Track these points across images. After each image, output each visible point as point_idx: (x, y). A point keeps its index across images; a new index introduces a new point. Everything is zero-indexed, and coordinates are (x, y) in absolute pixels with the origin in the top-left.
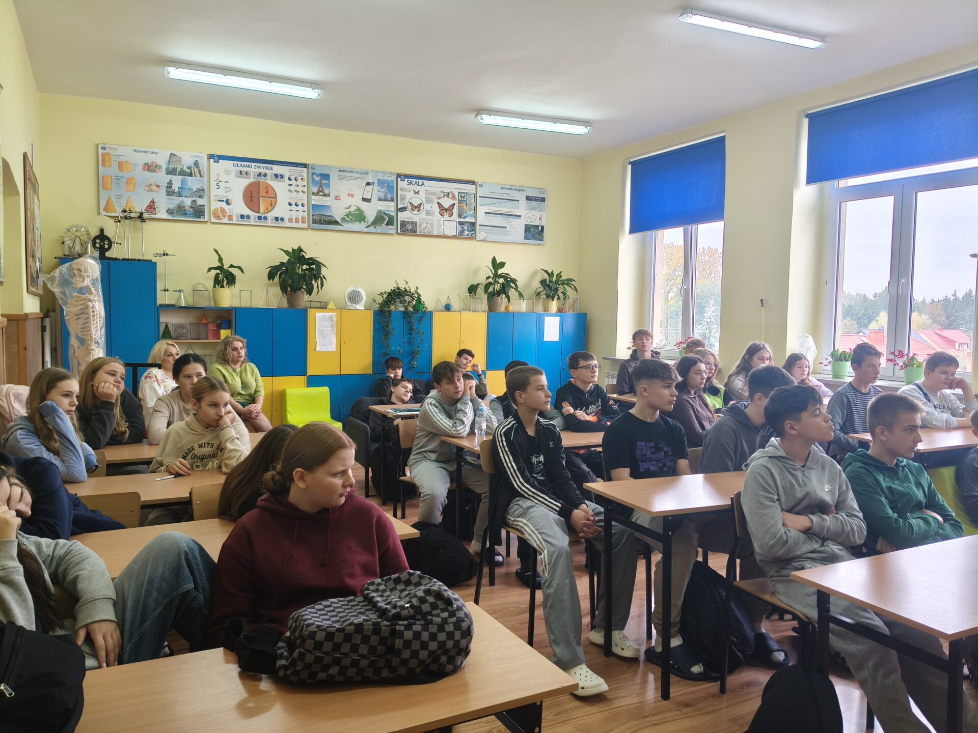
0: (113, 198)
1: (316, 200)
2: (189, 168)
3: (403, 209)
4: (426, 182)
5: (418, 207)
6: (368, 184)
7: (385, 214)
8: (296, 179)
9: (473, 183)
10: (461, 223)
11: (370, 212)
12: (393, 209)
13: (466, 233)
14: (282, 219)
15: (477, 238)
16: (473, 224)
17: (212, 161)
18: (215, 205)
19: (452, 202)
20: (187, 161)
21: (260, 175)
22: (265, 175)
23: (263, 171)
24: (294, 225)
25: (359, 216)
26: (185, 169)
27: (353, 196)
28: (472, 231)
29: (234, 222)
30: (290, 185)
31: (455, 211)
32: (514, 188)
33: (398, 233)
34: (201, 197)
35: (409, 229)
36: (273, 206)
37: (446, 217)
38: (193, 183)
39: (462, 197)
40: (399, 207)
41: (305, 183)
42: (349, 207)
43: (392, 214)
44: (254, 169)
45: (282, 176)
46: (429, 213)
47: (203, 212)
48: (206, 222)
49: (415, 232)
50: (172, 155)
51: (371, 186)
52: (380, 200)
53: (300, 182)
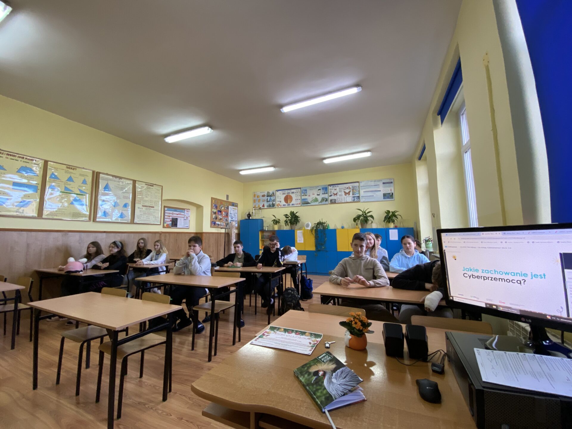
0: (256, 205)
1: (303, 197)
2: (272, 194)
3: (331, 196)
4: (339, 185)
5: (336, 194)
6: (319, 190)
7: (325, 198)
8: (298, 193)
9: (358, 182)
10: (354, 197)
11: (320, 198)
12: (327, 196)
13: (356, 200)
14: (294, 204)
15: (361, 201)
16: (359, 197)
17: (277, 192)
18: (277, 203)
19: (350, 190)
20: (271, 192)
21: (288, 193)
22: (289, 193)
23: (289, 192)
24: (297, 205)
25: (316, 200)
26: (271, 195)
27: (314, 194)
28: (358, 199)
29: (282, 207)
30: (296, 194)
31: (351, 193)
32: (377, 180)
33: (330, 204)
34: (274, 201)
35: (333, 202)
36: (291, 201)
37: (347, 195)
38: (272, 198)
39: (353, 188)
40: (330, 195)
41: (300, 193)
42: (313, 198)
43: (327, 198)
44: (286, 192)
45: (294, 192)
46: (340, 195)
47: (274, 206)
48: (276, 208)
49: (336, 202)
50: (268, 192)
51: (320, 190)
52: (323, 194)
53: (299, 193)
